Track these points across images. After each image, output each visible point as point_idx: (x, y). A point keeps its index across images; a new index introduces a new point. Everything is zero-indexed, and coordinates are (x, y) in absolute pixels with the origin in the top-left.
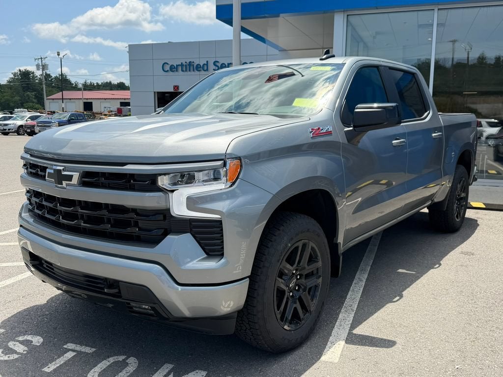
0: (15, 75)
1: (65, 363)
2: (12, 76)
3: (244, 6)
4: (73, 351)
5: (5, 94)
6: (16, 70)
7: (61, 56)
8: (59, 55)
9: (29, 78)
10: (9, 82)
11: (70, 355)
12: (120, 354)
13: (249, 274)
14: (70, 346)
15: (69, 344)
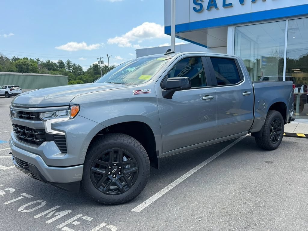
0: (91, 67)
1: (15, 201)
2: (90, 67)
3: (177, 27)
4: (23, 196)
5: (86, 76)
6: (92, 65)
7: (109, 56)
8: (107, 56)
9: (97, 68)
10: (88, 70)
11: (21, 197)
12: (40, 200)
13: (83, 163)
14: (24, 194)
15: (23, 194)
